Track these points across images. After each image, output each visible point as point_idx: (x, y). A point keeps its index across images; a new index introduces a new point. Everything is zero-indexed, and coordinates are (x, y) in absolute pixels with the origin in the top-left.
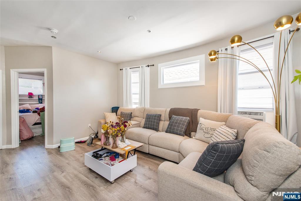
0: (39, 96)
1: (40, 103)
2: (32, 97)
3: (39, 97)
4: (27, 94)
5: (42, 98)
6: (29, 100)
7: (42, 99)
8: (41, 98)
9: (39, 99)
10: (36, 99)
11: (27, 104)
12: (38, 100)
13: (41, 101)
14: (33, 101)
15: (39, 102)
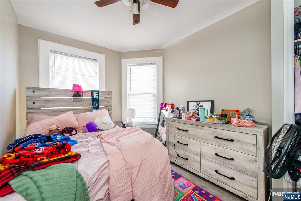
0: (92, 92)
1: (94, 108)
2: (80, 96)
3: (92, 97)
4: (71, 88)
5: (99, 97)
6: (74, 101)
7: (97, 100)
8: (97, 97)
9: (93, 100)
10: (87, 100)
11: (70, 110)
12: (91, 102)
13: (97, 105)
14: (82, 105)
15: (93, 106)
